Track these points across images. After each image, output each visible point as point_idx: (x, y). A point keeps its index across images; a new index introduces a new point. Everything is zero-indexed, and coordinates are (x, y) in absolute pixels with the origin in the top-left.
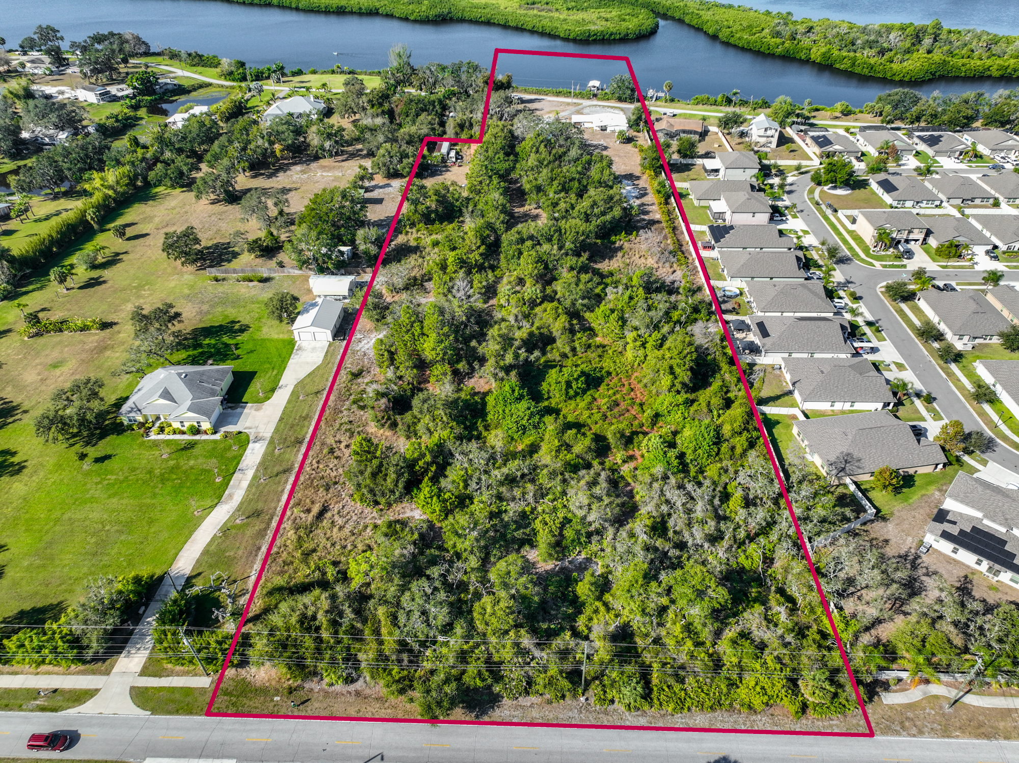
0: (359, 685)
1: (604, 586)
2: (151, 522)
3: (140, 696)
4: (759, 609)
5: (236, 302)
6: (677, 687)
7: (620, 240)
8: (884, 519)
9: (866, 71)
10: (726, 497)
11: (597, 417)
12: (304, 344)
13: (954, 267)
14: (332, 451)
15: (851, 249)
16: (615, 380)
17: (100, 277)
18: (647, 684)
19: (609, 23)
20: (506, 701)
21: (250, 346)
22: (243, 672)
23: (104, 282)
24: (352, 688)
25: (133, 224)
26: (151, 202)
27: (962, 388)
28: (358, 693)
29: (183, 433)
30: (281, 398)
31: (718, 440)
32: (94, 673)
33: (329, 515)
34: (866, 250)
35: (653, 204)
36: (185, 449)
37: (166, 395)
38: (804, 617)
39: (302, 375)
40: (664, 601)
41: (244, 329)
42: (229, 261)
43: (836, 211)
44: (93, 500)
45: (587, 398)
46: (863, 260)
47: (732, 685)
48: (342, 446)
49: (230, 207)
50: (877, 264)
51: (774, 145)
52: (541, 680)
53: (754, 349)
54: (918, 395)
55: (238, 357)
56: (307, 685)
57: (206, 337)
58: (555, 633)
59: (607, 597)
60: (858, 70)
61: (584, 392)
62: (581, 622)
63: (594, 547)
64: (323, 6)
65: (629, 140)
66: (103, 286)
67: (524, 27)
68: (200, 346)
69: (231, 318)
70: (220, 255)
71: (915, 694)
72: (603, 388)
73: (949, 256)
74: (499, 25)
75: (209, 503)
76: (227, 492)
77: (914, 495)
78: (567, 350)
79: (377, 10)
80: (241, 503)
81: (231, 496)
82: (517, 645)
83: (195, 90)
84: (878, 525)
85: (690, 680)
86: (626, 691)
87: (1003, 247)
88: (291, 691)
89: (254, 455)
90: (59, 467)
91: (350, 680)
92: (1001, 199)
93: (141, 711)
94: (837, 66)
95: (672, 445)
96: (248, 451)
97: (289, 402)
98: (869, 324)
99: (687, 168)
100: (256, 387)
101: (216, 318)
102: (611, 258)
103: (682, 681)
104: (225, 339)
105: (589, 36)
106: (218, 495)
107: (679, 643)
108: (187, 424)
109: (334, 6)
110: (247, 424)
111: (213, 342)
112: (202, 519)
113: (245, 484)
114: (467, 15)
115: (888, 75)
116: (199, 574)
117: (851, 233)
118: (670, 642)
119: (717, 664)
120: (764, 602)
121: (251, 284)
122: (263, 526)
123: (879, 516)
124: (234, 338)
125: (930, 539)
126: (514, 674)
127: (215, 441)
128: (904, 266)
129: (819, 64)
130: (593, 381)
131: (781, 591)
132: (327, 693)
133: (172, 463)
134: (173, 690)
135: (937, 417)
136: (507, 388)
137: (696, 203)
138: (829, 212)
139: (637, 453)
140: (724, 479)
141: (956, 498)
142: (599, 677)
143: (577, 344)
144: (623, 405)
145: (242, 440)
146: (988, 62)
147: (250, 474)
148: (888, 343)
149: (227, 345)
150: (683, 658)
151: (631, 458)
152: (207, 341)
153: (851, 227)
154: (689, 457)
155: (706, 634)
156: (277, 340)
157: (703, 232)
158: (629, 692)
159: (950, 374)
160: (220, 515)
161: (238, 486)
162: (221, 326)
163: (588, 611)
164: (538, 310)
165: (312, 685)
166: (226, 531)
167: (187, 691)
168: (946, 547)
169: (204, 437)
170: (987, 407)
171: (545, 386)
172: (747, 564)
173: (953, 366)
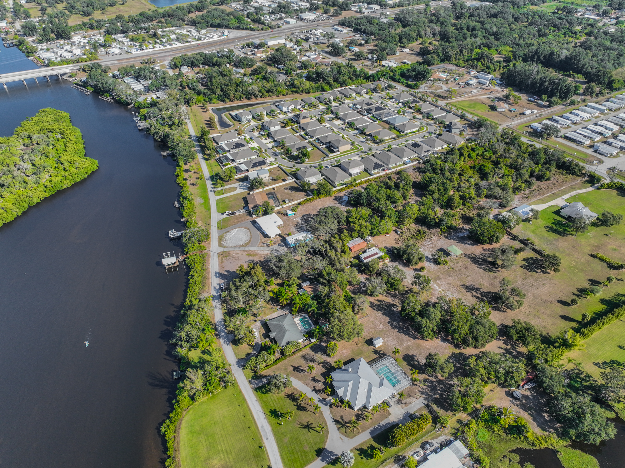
17: (591, 285)
21: (549, 221)
23: (589, 280)
30: (551, 203)
41: (547, 227)
42: (532, 258)
55: (554, 220)
57: (560, 231)
66: (590, 278)
68: (564, 230)
69: (548, 233)
70: (533, 264)
75: (582, 194)
81: (576, 193)
89: (566, 196)
100: (556, 209)
101: (553, 236)
104: (554, 227)
116: (589, 186)
122: (572, 186)
124: (551, 226)
145: (566, 200)
147: (569, 194)
149: (555, 225)
152: (561, 230)
166: (580, 189)
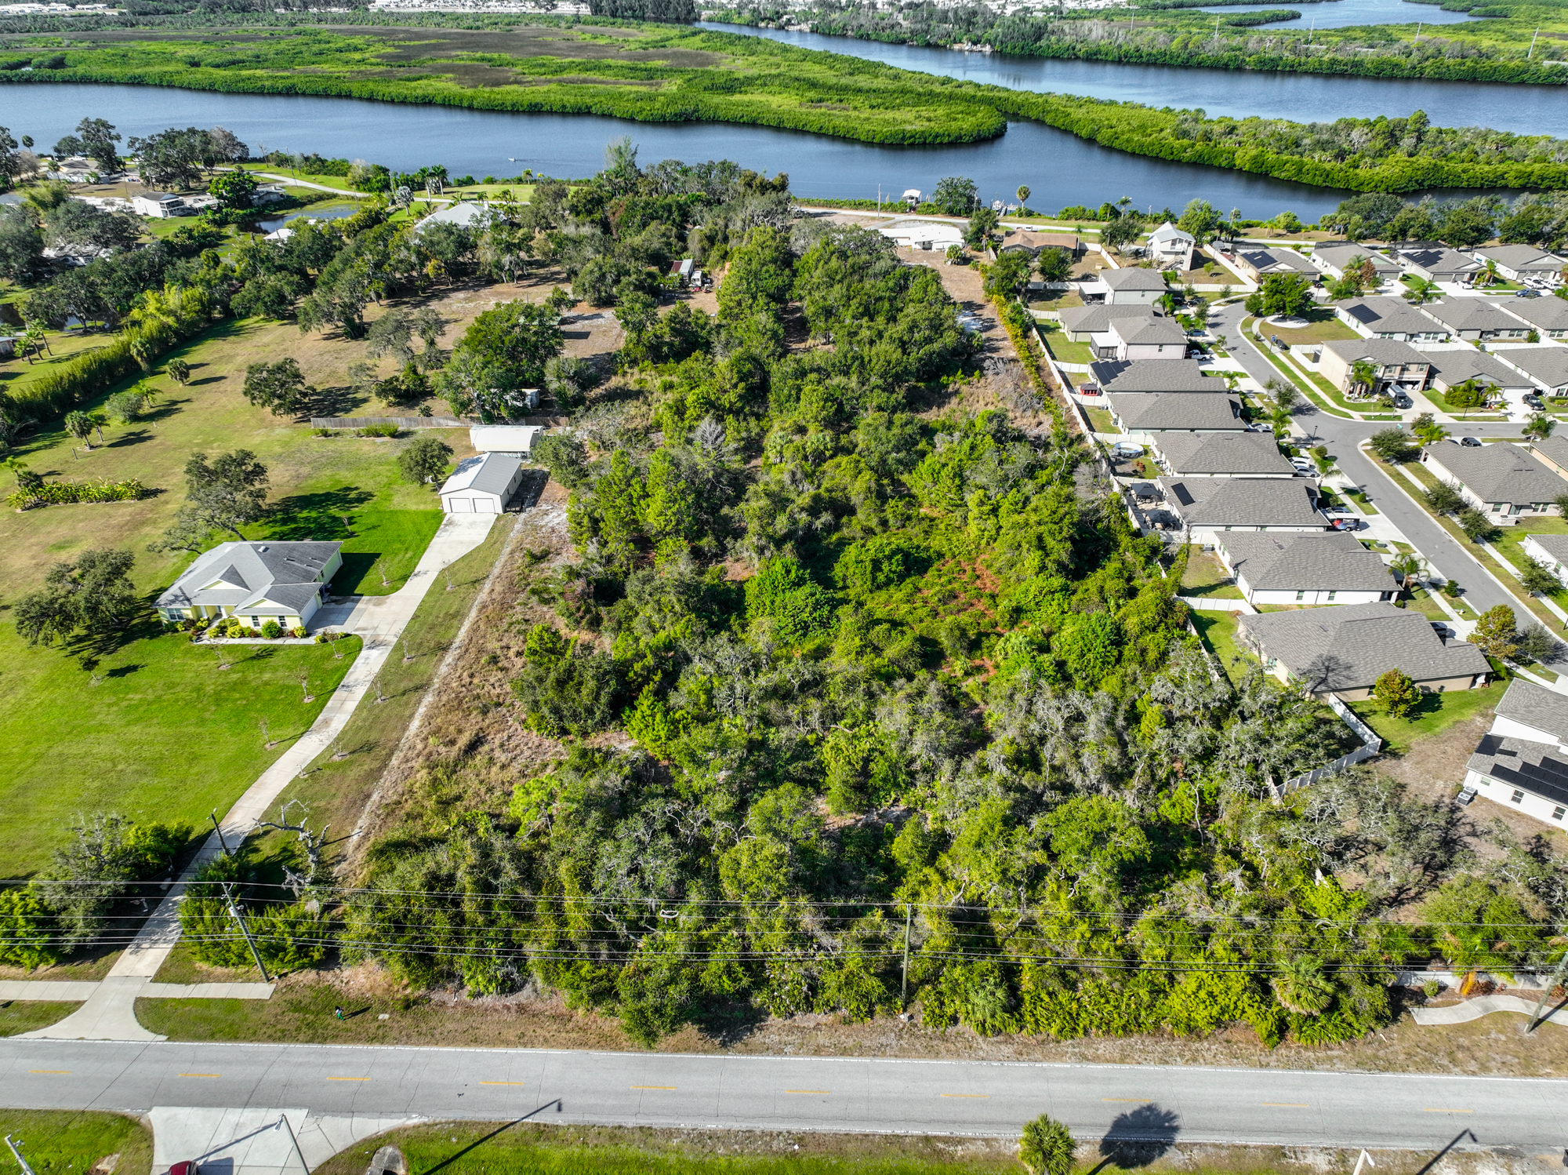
0: (524, 995)
1: (938, 844)
2: (194, 759)
3: (150, 1012)
4: (1197, 878)
5: (353, 464)
6: (1064, 996)
7: (955, 382)
8: (1395, 755)
9: (1319, 180)
10: (1134, 717)
11: (922, 612)
12: (456, 518)
13: (1476, 419)
14: (494, 660)
15: (1313, 395)
16: (951, 564)
17: (144, 431)
18: (1013, 990)
19: (932, 124)
20: (774, 1020)
21: (373, 520)
22: (328, 976)
23: (150, 438)
24: (512, 1000)
25: (202, 365)
26: (232, 338)
27: (1505, 577)
28: (521, 1009)
29: (257, 635)
30: (415, 591)
31: (1118, 638)
32: (76, 977)
33: (486, 748)
34: (1337, 397)
35: (1004, 339)
36: (258, 657)
37: (233, 576)
38: (1274, 891)
39: (453, 557)
40: (1040, 857)
41: (363, 498)
42: (347, 411)
43: (1286, 348)
44: (102, 727)
45: (907, 586)
46: (1333, 410)
47: (1157, 992)
48: (511, 653)
49: (354, 343)
50: (1357, 416)
51: (1186, 266)
52: (831, 980)
53: (1170, 523)
54: (1436, 585)
55: (352, 535)
56: (436, 996)
57: (302, 508)
58: (858, 913)
59: (944, 860)
60: (1306, 179)
61: (902, 578)
62: (900, 901)
63: (920, 791)
64: (508, 103)
65: (965, 261)
66: (148, 443)
67: (807, 128)
68: (294, 520)
69: (345, 484)
70: (334, 404)
71: (1470, 1010)
72: (931, 573)
73: (1467, 404)
74: (769, 127)
75: (290, 731)
76: (320, 717)
77: (1442, 722)
78: (873, 523)
79: (589, 108)
80: (344, 732)
81: (326, 722)
82: (792, 924)
83: (311, 202)
84: (1386, 764)
85: (1087, 984)
86: (978, 999)
87: (1550, 392)
88: (408, 1004)
89: (368, 666)
90: (51, 682)
91: (509, 986)
92: (1540, 331)
93: (153, 1035)
94: (1276, 174)
95: (1044, 649)
96: (359, 661)
97: (429, 593)
98: (1350, 492)
99: (1057, 294)
100: (376, 574)
101: (323, 482)
102: (940, 406)
103: (1072, 986)
104: (334, 511)
105: (903, 138)
106: (307, 722)
107: (1066, 927)
108: (263, 621)
109: (525, 103)
110: (361, 624)
111: (314, 514)
112: (275, 755)
113: (351, 706)
114: (721, 114)
115: (1353, 185)
116: (266, 833)
117: (1312, 375)
118: (1050, 929)
119: (1131, 960)
120: (1206, 867)
121: (379, 439)
122: (376, 765)
123: (1386, 749)
124: (348, 509)
125: (1475, 780)
126: (787, 972)
127: (307, 647)
128: (1399, 418)
129: (1248, 172)
130: (915, 564)
131: (1235, 853)
132: (468, 1010)
133: (235, 677)
134: (209, 1003)
135: (1467, 614)
136: (778, 567)
137: (1070, 337)
138: (1276, 350)
139: (988, 663)
140: (1131, 692)
141: (1512, 714)
142: (932, 978)
143: (889, 515)
144: (963, 598)
145: (352, 646)
146: (1502, 168)
147: (360, 692)
148: (1381, 516)
149: (335, 519)
150: (1074, 951)
151: (979, 669)
152: (305, 514)
153: (1311, 367)
154: (1072, 666)
155: (1110, 916)
156: (416, 513)
157: (1084, 375)
158: (984, 1001)
159: (1484, 558)
160: (308, 748)
161: (339, 709)
162: (328, 494)
163: (912, 880)
164: (827, 466)
165: (445, 996)
166: (315, 771)
167: (232, 1005)
168: (1500, 792)
169: (290, 641)
170: (1547, 602)
171: (838, 571)
172: (1173, 815)
173: (1488, 548)
